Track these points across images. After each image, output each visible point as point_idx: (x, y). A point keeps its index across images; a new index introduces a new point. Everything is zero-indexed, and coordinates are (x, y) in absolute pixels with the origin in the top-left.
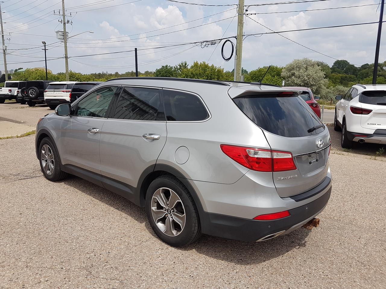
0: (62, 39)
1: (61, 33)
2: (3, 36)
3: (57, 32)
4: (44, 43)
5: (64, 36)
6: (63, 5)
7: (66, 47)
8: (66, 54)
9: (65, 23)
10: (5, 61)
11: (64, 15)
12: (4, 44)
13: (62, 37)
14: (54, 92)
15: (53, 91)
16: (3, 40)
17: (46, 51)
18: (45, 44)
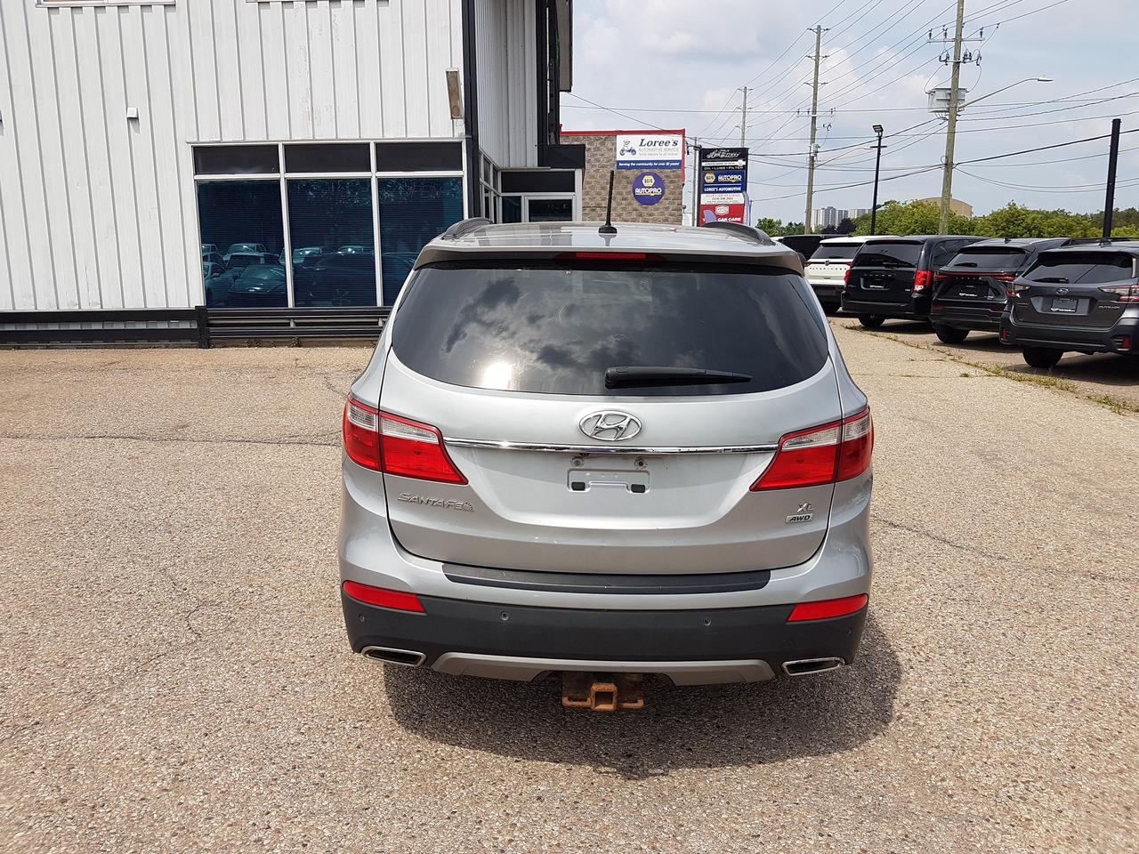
0: (945, 112)
1: (941, 95)
2: (814, 118)
3: (931, 93)
4: (879, 129)
5: (952, 101)
6: (958, 11)
7: (952, 133)
8: (949, 156)
9: (957, 65)
10: (810, 185)
11: (958, 40)
12: (813, 140)
13: (944, 105)
14: (827, 265)
15: (823, 263)
16: (814, 130)
17: (882, 149)
18: (882, 131)
